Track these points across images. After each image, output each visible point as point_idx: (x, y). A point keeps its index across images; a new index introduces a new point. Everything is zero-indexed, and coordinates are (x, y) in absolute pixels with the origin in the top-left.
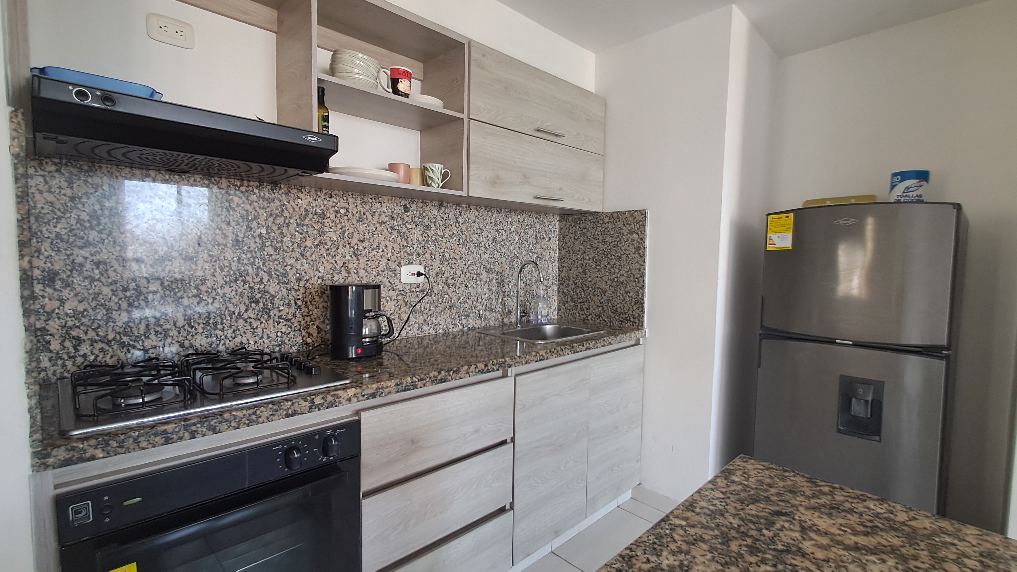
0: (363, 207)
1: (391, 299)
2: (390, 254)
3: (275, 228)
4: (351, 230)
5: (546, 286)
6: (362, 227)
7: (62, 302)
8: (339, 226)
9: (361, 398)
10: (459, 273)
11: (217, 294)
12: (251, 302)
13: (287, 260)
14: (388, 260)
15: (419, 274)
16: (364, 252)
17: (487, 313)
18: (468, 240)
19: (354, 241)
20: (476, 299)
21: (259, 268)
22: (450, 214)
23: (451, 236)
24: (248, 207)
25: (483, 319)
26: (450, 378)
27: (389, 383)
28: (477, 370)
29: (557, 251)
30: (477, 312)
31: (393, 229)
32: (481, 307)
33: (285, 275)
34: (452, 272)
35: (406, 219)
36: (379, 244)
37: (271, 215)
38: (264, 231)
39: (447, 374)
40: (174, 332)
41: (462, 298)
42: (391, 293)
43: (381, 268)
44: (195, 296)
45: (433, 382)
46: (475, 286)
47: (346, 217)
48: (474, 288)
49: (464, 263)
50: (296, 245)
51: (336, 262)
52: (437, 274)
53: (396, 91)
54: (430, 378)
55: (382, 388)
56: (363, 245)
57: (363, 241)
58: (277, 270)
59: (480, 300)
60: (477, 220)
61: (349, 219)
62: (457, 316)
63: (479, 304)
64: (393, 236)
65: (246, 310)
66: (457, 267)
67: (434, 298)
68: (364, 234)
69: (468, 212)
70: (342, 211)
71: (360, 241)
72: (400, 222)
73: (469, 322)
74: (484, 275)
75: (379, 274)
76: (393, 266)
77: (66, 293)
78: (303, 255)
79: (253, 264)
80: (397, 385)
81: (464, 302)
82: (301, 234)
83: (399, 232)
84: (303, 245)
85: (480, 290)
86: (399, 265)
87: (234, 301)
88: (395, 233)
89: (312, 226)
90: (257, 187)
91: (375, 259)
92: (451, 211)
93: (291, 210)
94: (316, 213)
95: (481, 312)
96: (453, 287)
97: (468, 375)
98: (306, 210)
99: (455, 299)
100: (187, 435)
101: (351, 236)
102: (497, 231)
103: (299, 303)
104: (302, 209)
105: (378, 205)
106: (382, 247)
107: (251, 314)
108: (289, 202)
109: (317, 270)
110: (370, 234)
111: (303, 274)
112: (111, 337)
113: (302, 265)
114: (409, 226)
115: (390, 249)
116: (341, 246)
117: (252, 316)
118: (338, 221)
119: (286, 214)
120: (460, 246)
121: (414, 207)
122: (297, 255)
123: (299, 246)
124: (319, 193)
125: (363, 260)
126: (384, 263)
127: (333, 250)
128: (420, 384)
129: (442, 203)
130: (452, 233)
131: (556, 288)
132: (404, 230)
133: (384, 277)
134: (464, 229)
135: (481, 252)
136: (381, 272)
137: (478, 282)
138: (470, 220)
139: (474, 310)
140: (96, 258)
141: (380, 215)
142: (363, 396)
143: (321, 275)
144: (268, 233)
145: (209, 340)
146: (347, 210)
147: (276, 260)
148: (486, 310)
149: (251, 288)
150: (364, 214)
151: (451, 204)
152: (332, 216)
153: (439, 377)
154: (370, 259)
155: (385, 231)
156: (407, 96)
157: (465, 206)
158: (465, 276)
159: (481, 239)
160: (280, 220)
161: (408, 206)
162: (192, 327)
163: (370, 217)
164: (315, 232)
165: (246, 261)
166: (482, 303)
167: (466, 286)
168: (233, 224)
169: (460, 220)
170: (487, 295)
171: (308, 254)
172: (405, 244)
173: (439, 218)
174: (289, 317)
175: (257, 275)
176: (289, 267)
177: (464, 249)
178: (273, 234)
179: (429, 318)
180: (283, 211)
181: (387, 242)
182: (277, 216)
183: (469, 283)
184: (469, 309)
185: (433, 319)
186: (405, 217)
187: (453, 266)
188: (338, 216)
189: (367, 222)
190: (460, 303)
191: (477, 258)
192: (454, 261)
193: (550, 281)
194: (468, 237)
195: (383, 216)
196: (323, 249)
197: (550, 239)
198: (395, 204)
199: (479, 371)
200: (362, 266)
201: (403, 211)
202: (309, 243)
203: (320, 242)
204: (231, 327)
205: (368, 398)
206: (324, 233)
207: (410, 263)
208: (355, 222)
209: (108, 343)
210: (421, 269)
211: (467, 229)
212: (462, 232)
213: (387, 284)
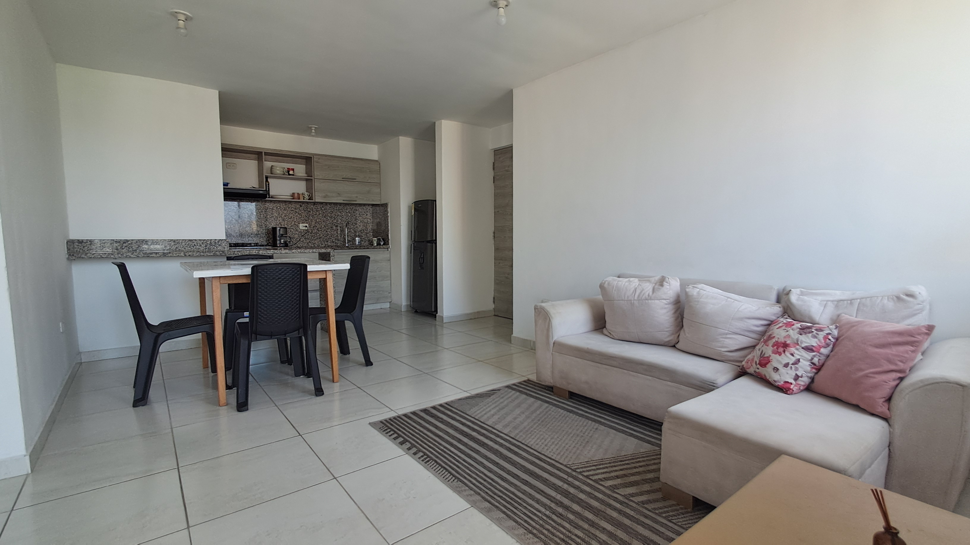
0: (285, 206)
2: (295, 220)
5: (366, 233)
6: (285, 212)
8: (278, 212)
10: (323, 226)
11: (244, 230)
13: (262, 221)
14: (295, 222)
15: (306, 226)
16: (286, 219)
17: (336, 241)
18: (326, 215)
19: (283, 216)
23: (319, 214)
24: (251, 207)
25: (334, 243)
29: (372, 219)
30: (332, 240)
31: (296, 212)
33: (262, 225)
34: (320, 226)
35: (301, 209)
36: (291, 217)
37: (257, 209)
40: (234, 239)
41: (325, 235)
42: (296, 232)
43: (292, 224)
44: (238, 230)
48: (330, 232)
49: (325, 223)
51: (277, 222)
52: (314, 227)
53: (289, 175)
57: (286, 216)
58: (259, 224)
59: (333, 236)
60: (330, 209)
61: (281, 210)
62: (323, 241)
65: (251, 235)
67: (313, 235)
68: (286, 214)
69: (326, 206)
70: (279, 207)
72: (299, 210)
73: (328, 244)
74: (334, 228)
75: (291, 226)
76: (297, 224)
82: (266, 214)
83: (298, 213)
85: (333, 233)
86: (299, 223)
87: (248, 232)
88: (297, 214)
89: (269, 212)
91: (290, 221)
92: (319, 206)
94: (270, 208)
95: (334, 240)
96: (321, 231)
98: (267, 208)
99: (321, 235)
101: (282, 214)
102: (340, 212)
103: (266, 233)
105: (291, 205)
106: (292, 218)
108: (262, 206)
109: (271, 224)
110: (288, 214)
111: (266, 225)
113: (266, 222)
114: (302, 211)
115: (295, 219)
116: (278, 217)
119: (261, 209)
120: (323, 217)
121: (304, 205)
123: (266, 218)
125: (286, 222)
126: (293, 223)
127: (276, 219)
129: (315, 203)
131: (371, 234)
132: (300, 212)
133: (294, 227)
135: (332, 219)
137: (332, 230)
138: (327, 209)
139: (330, 240)
143: (272, 226)
146: (280, 207)
147: (259, 221)
149: (252, 229)
150: (286, 208)
151: (319, 204)
152: (275, 209)
155: (293, 213)
156: (293, 175)
157: (324, 204)
159: (332, 215)
160: (260, 211)
161: (301, 205)
162: (238, 238)
163: (288, 209)
165: (251, 222)
167: (326, 231)
168: (247, 212)
169: (323, 209)
171: (268, 220)
172: (301, 217)
173: (314, 208)
174: (263, 237)
175: (254, 225)
177: (325, 219)
178: (258, 214)
179: (311, 241)
181: (294, 217)
184: (328, 239)
185: (313, 241)
186: (300, 208)
187: (320, 224)
189: (287, 211)
191: (331, 222)
193: (368, 231)
195: (292, 208)
196: (273, 219)
197: (367, 215)
198: (297, 205)
200: (286, 223)
202: (268, 217)
203: (272, 217)
204: (247, 238)
206: (273, 214)
207: (303, 223)
208: (283, 211)
210: (307, 225)
211: (326, 212)
212: (324, 213)
213: (295, 229)
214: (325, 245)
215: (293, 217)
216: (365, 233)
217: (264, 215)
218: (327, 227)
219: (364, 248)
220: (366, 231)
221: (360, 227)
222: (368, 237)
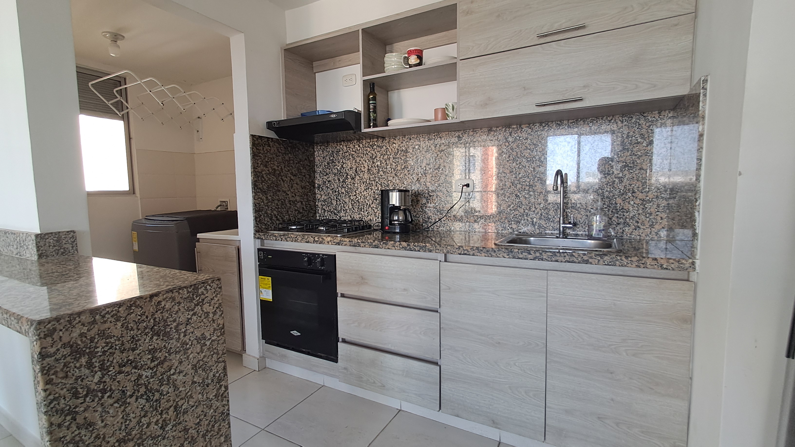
0: (429, 142)
1: (448, 203)
2: (448, 171)
3: (383, 161)
4: (422, 158)
6: (429, 156)
7: (321, 195)
8: (415, 157)
9: (333, 243)
11: (362, 195)
12: (374, 200)
13: (389, 178)
14: (446, 176)
16: (430, 172)
17: (543, 222)
18: (519, 156)
19: (424, 165)
20: (528, 208)
21: (377, 182)
22: (500, 136)
24: (373, 152)
25: (536, 227)
26: (381, 246)
27: (346, 239)
28: (401, 247)
30: (529, 219)
31: (449, 154)
32: (534, 215)
34: (501, 184)
35: (460, 146)
36: (440, 165)
37: (382, 155)
38: (379, 164)
39: (379, 243)
40: (348, 211)
41: (512, 206)
42: (448, 198)
43: (441, 181)
44: (355, 195)
45: (370, 245)
46: (527, 196)
47: (419, 150)
48: (526, 198)
49: (514, 176)
50: (393, 170)
51: (413, 178)
54: (368, 243)
55: (342, 241)
56: (429, 167)
57: (429, 165)
58: (384, 183)
59: (532, 209)
60: (530, 137)
61: (420, 152)
62: (506, 221)
63: (533, 213)
64: (450, 159)
65: (372, 203)
66: (506, 180)
67: (484, 204)
68: (430, 160)
69: (519, 132)
70: (417, 147)
71: (427, 164)
73: (519, 228)
75: (439, 186)
76: (449, 180)
77: (322, 193)
78: (396, 175)
79: (374, 180)
80: (349, 241)
81: (514, 210)
82: (395, 163)
84: (396, 169)
85: (533, 200)
87: (367, 198)
89: (401, 158)
90: (376, 141)
91: (437, 176)
92: (500, 134)
93: (390, 151)
94: (403, 150)
95: (535, 220)
96: (502, 197)
97: (393, 248)
98: (398, 149)
99: (503, 206)
100: (280, 239)
101: (422, 161)
104: (396, 149)
105: (439, 140)
106: (442, 167)
107: (374, 205)
108: (389, 147)
109: (403, 183)
110: (434, 159)
111: (396, 185)
112: (332, 210)
113: (396, 181)
115: (447, 168)
116: (416, 168)
117: (375, 206)
118: (414, 154)
119: (388, 153)
120: (510, 162)
121: (466, 136)
122: (393, 175)
123: (394, 170)
124: (404, 139)
125: (429, 176)
126: (442, 178)
127: (412, 171)
128: (362, 245)
129: (491, 128)
130: (501, 151)
133: (443, 187)
134: (515, 146)
135: (533, 165)
136: (441, 184)
137: (531, 193)
138: (521, 138)
139: (526, 218)
140: (328, 179)
141: (440, 146)
142: (334, 242)
143: (405, 186)
144: (381, 164)
145: (359, 216)
146: (420, 146)
147: (384, 178)
148: (540, 219)
149: (374, 192)
150: (430, 147)
151: (500, 128)
152: (411, 151)
153: (374, 244)
154: (434, 175)
155: (444, 156)
156: (420, 65)
157: (515, 126)
158: (516, 187)
160: (386, 157)
161: (461, 136)
162: (354, 209)
163: (433, 148)
164: (402, 161)
165: (372, 179)
166: (536, 212)
167: (517, 196)
168: (367, 161)
169: (510, 139)
170: (542, 206)
173: (488, 141)
175: (376, 186)
176: (390, 182)
177: (514, 164)
178: (383, 165)
179: (479, 219)
180: (387, 152)
181: (445, 164)
182: (385, 154)
183: (520, 194)
184: (520, 216)
186: (458, 144)
187: (502, 178)
188: (414, 150)
189: (431, 152)
190: (510, 210)
191: (529, 171)
192: (503, 175)
194: (519, 153)
195: (443, 146)
196: (406, 171)
198: (451, 137)
199: (403, 247)
200: (428, 180)
201: (457, 141)
202: (399, 168)
203: (405, 167)
204: (367, 210)
205: (336, 244)
206: (407, 161)
207: (461, 178)
208: (424, 153)
209: (331, 212)
210: (471, 182)
211: (518, 146)
212: (512, 149)
213: (445, 192)
214: (510, 230)
215: (442, 164)
216: (638, 201)
217: (391, 164)
218: (519, 186)
219: (567, 258)
220: (641, 196)
221: (621, 182)
222: (651, 214)
